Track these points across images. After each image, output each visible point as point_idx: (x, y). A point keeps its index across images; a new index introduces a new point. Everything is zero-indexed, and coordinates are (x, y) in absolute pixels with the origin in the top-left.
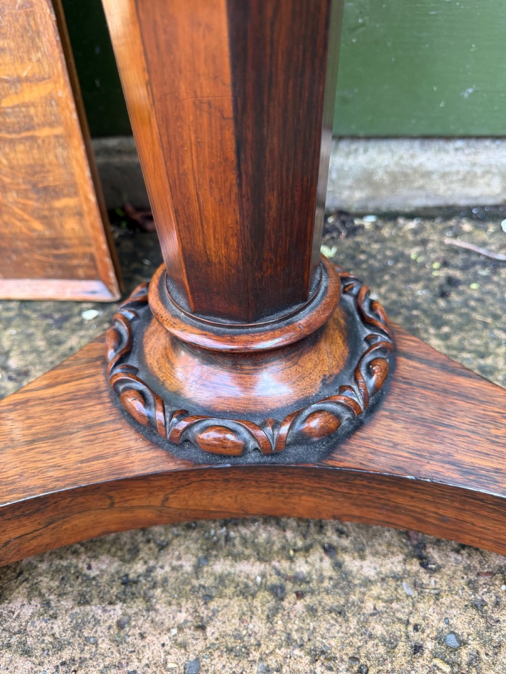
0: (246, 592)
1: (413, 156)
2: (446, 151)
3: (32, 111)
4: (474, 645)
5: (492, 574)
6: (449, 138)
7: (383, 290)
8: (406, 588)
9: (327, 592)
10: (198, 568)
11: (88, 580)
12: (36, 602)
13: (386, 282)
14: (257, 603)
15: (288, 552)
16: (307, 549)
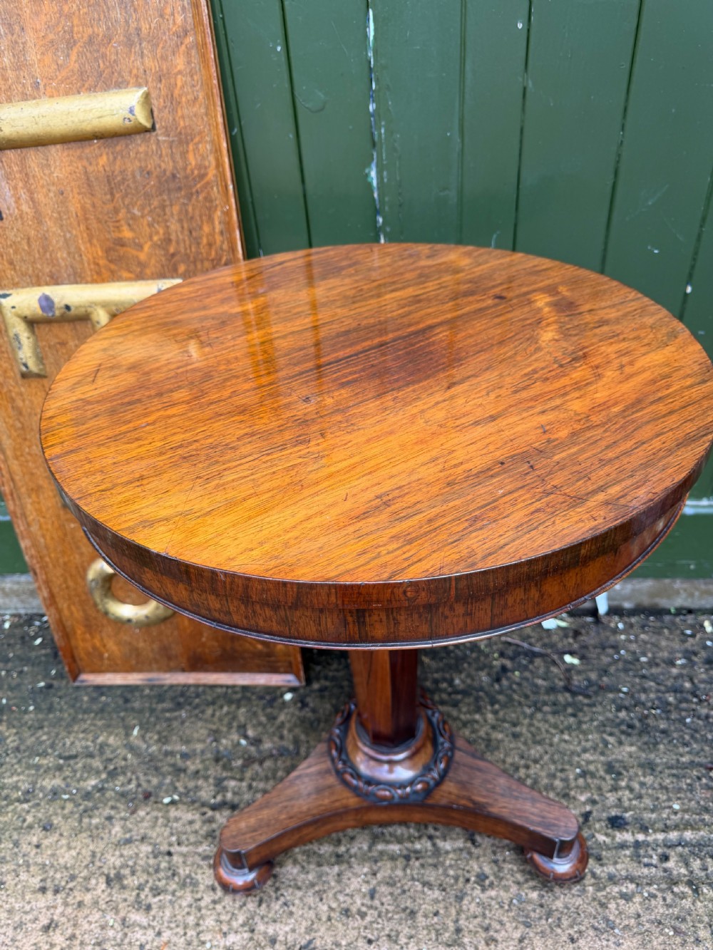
0: (393, 858)
4: (492, 878)
5: (503, 847)
7: (463, 676)
8: (465, 855)
9: (429, 857)
10: (370, 849)
11: (320, 856)
12: (298, 866)
13: (464, 669)
14: (398, 863)
15: (411, 839)
16: (420, 838)
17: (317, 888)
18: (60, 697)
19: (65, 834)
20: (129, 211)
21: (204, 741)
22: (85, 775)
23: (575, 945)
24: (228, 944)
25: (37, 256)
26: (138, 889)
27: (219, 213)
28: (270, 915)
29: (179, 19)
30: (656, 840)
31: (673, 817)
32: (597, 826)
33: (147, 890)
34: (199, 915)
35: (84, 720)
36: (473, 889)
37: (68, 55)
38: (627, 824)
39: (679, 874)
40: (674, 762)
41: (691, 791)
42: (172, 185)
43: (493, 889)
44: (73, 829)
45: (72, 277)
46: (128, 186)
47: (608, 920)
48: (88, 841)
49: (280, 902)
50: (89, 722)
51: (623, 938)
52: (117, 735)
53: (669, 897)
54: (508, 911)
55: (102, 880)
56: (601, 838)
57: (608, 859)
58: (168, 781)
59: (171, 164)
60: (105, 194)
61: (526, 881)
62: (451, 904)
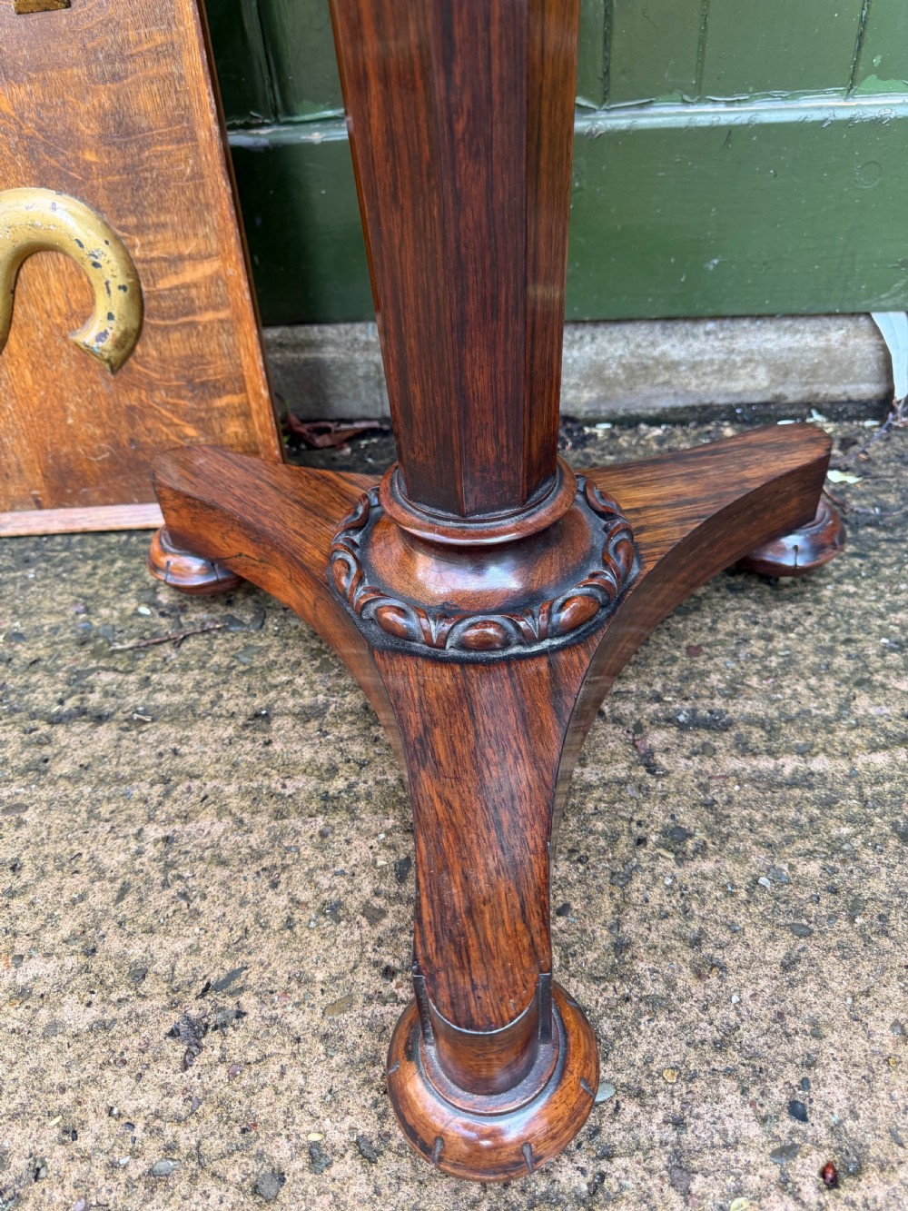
1: (653, 344)
2: (695, 337)
3: (194, 292)
4: (701, 836)
6: (696, 319)
8: (630, 790)
12: (227, 820)
17: (266, 862)
21: (62, 613)
24: (21, 981)
28: (141, 919)
36: (655, 858)
43: (704, 857)
49: (172, 892)
54: (747, 902)
61: (789, 841)
62: (600, 890)
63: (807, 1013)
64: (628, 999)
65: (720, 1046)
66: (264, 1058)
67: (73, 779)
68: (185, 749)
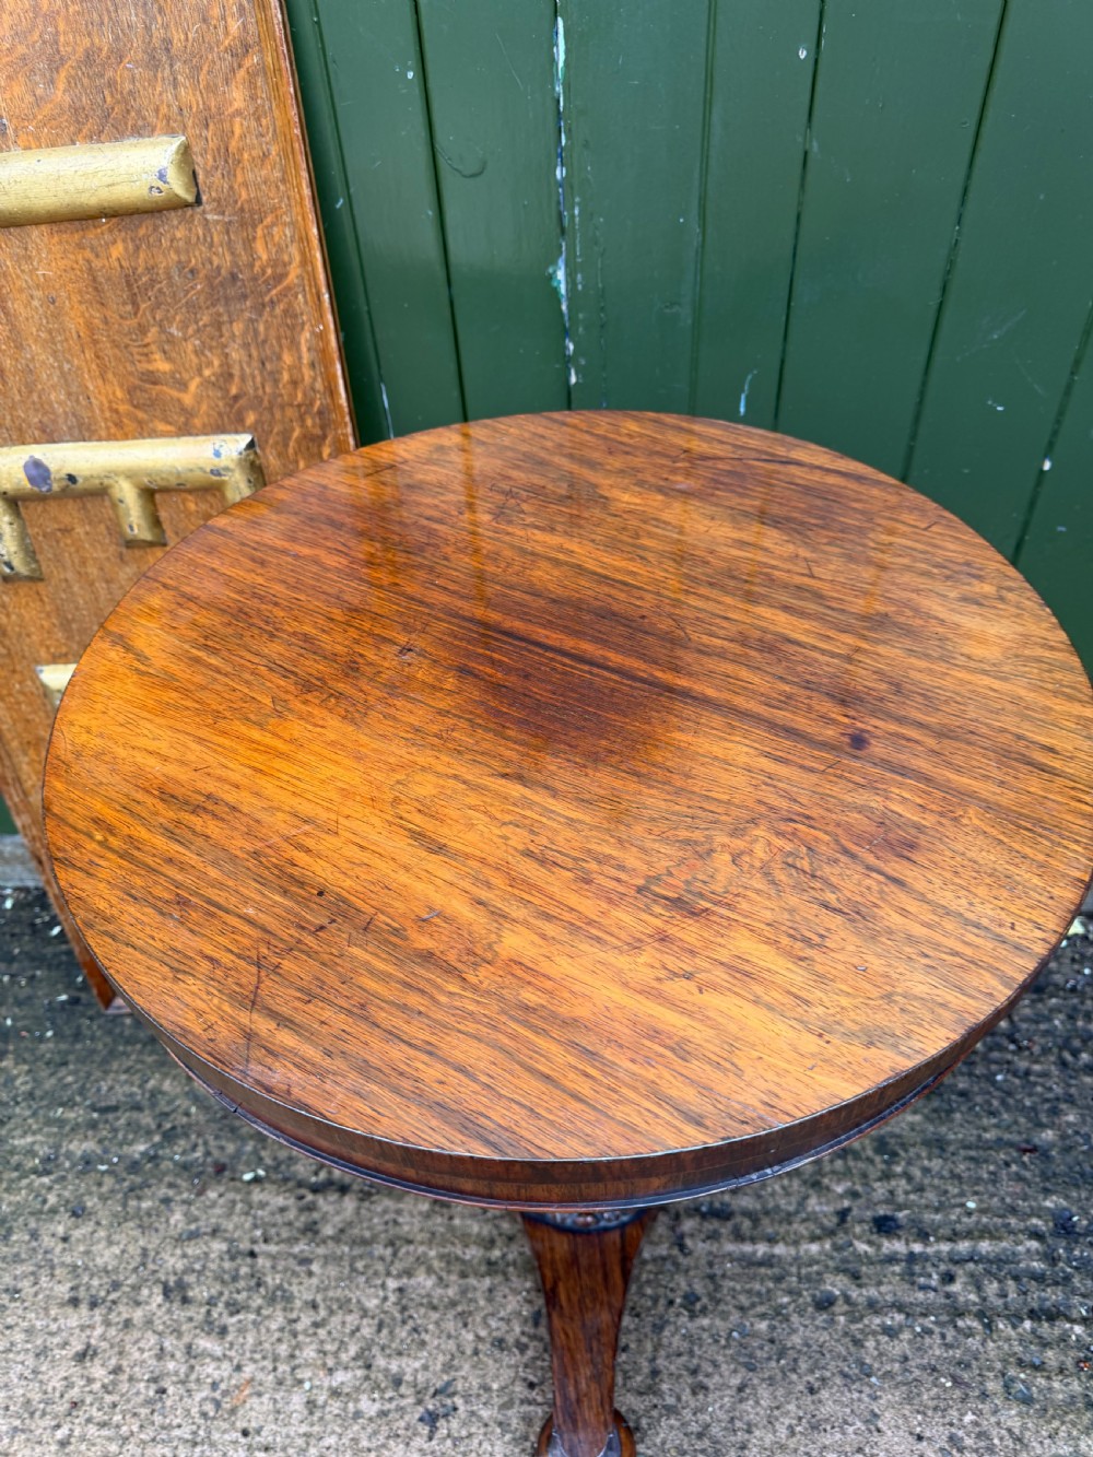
4: (705, 1300)
8: (669, 1266)
11: (463, 1262)
12: (433, 1277)
17: (459, 1309)
18: (91, 1019)
19: (104, 1222)
20: (162, 330)
22: (131, 1136)
23: (815, 1397)
24: (334, 1384)
25: (17, 398)
26: (208, 1303)
27: (306, 335)
28: (394, 1345)
29: (234, 26)
30: (938, 1252)
31: (965, 1220)
32: (858, 1229)
33: (221, 1305)
34: (294, 1342)
35: (126, 1054)
36: (678, 1315)
37: (52, 81)
38: (899, 1227)
39: (967, 1301)
40: (973, 1139)
41: (994, 1182)
42: (231, 292)
43: (705, 1315)
44: (115, 1215)
45: (76, 432)
46: (160, 290)
47: (863, 1364)
48: (137, 1233)
49: (408, 1327)
50: (133, 1057)
51: (882, 1389)
52: (174, 1078)
53: (950, 1334)
54: (724, 1347)
55: (158, 1290)
56: (862, 1247)
57: (869, 1278)
58: (249, 1148)
59: (228, 258)
60: (124, 303)
61: (753, 1305)
62: (646, 1336)
63: (746, 1418)
64: (655, 1406)
65: (700, 1436)
66: (470, 1436)
67: (336, 1239)
68: (401, 1220)
